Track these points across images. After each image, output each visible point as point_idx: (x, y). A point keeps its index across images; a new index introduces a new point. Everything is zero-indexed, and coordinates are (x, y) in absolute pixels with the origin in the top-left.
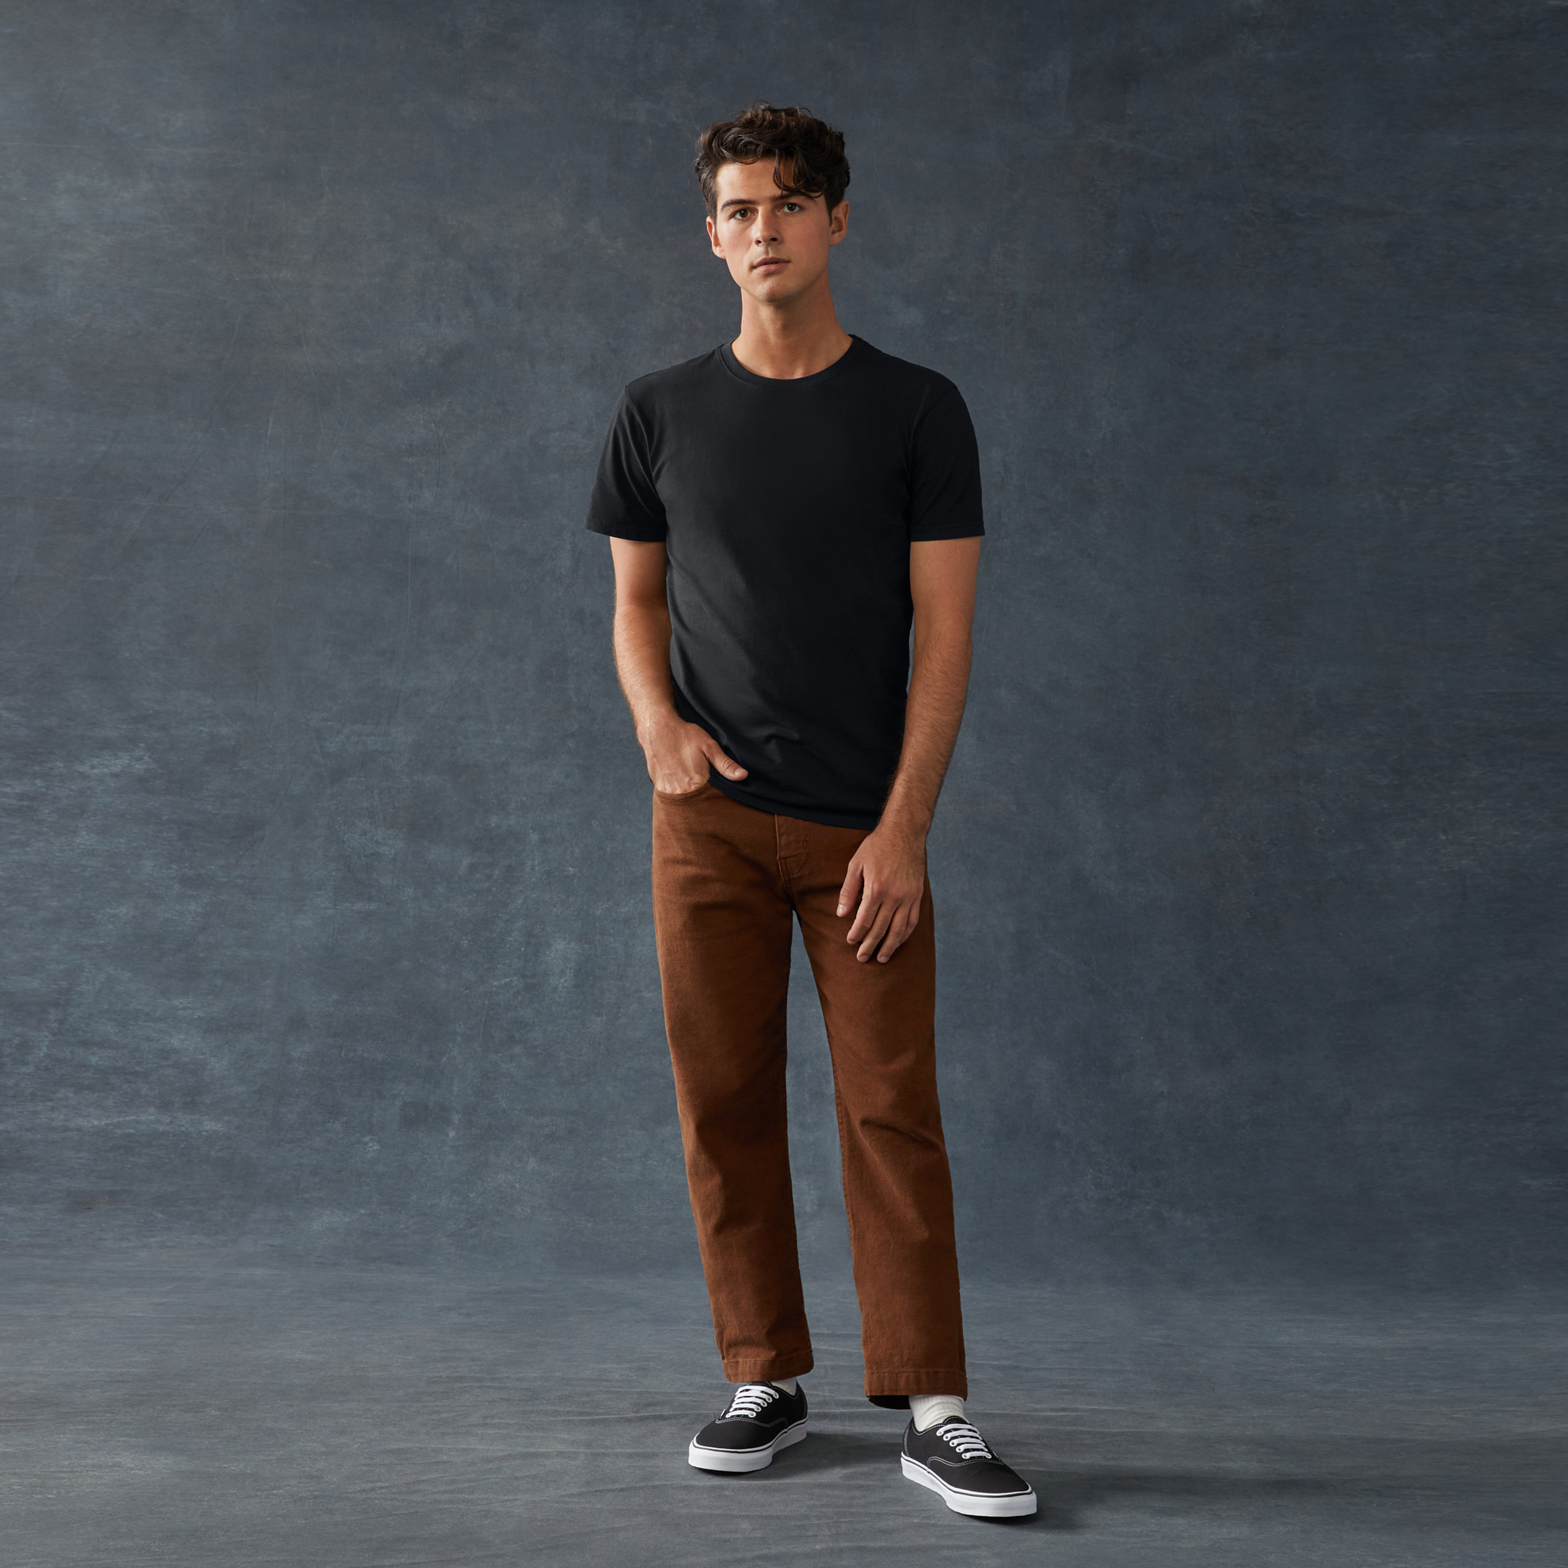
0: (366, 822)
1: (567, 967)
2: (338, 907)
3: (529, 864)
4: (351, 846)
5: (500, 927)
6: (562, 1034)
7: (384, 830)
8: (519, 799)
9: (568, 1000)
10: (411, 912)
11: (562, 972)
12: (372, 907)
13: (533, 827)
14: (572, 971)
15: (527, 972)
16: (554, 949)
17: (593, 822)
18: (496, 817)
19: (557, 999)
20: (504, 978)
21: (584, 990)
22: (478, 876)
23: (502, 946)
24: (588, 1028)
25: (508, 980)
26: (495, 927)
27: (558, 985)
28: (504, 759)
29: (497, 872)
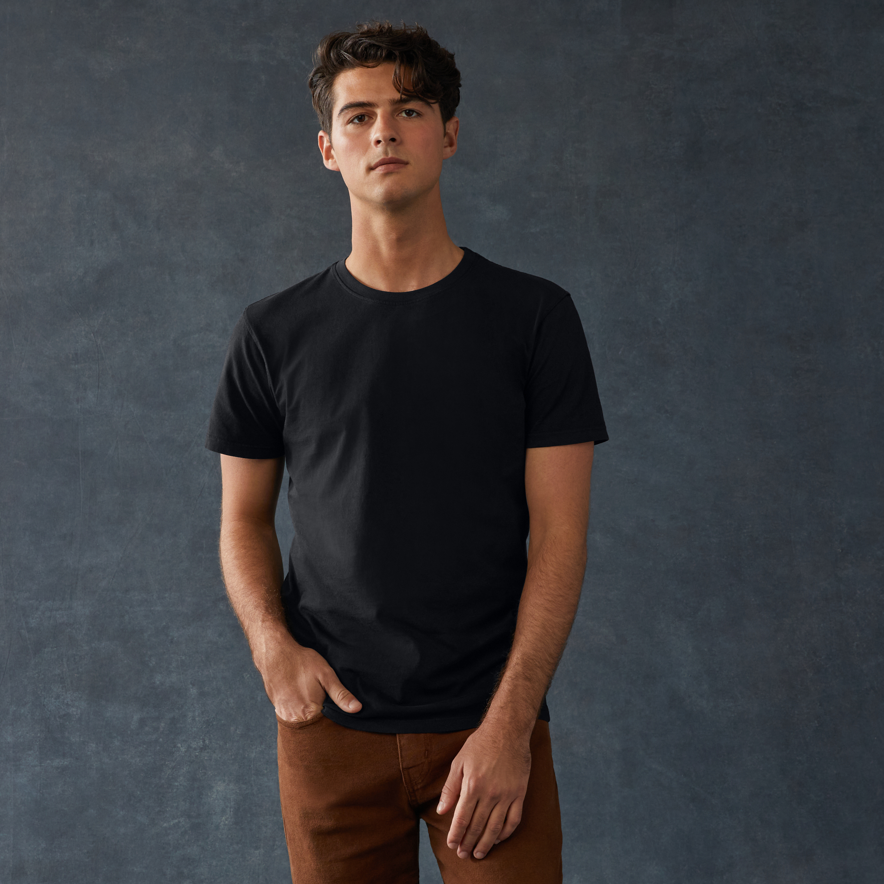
0: (59, 687)
1: (227, 807)
2: (43, 764)
3: (190, 716)
4: (49, 709)
5: (167, 774)
6: (225, 868)
7: (71, 693)
8: (179, 659)
9: (230, 836)
10: (94, 765)
11: (223, 811)
12: (66, 763)
13: (192, 682)
14: (232, 810)
15: (192, 813)
16: (215, 791)
17: (244, 675)
18: (160, 675)
19: (220, 836)
20: (172, 819)
21: (242, 826)
22: (147, 729)
23: (170, 791)
24: (248, 861)
25: (177, 821)
26: (163, 774)
27: (220, 823)
28: (164, 624)
29: (163, 725)
